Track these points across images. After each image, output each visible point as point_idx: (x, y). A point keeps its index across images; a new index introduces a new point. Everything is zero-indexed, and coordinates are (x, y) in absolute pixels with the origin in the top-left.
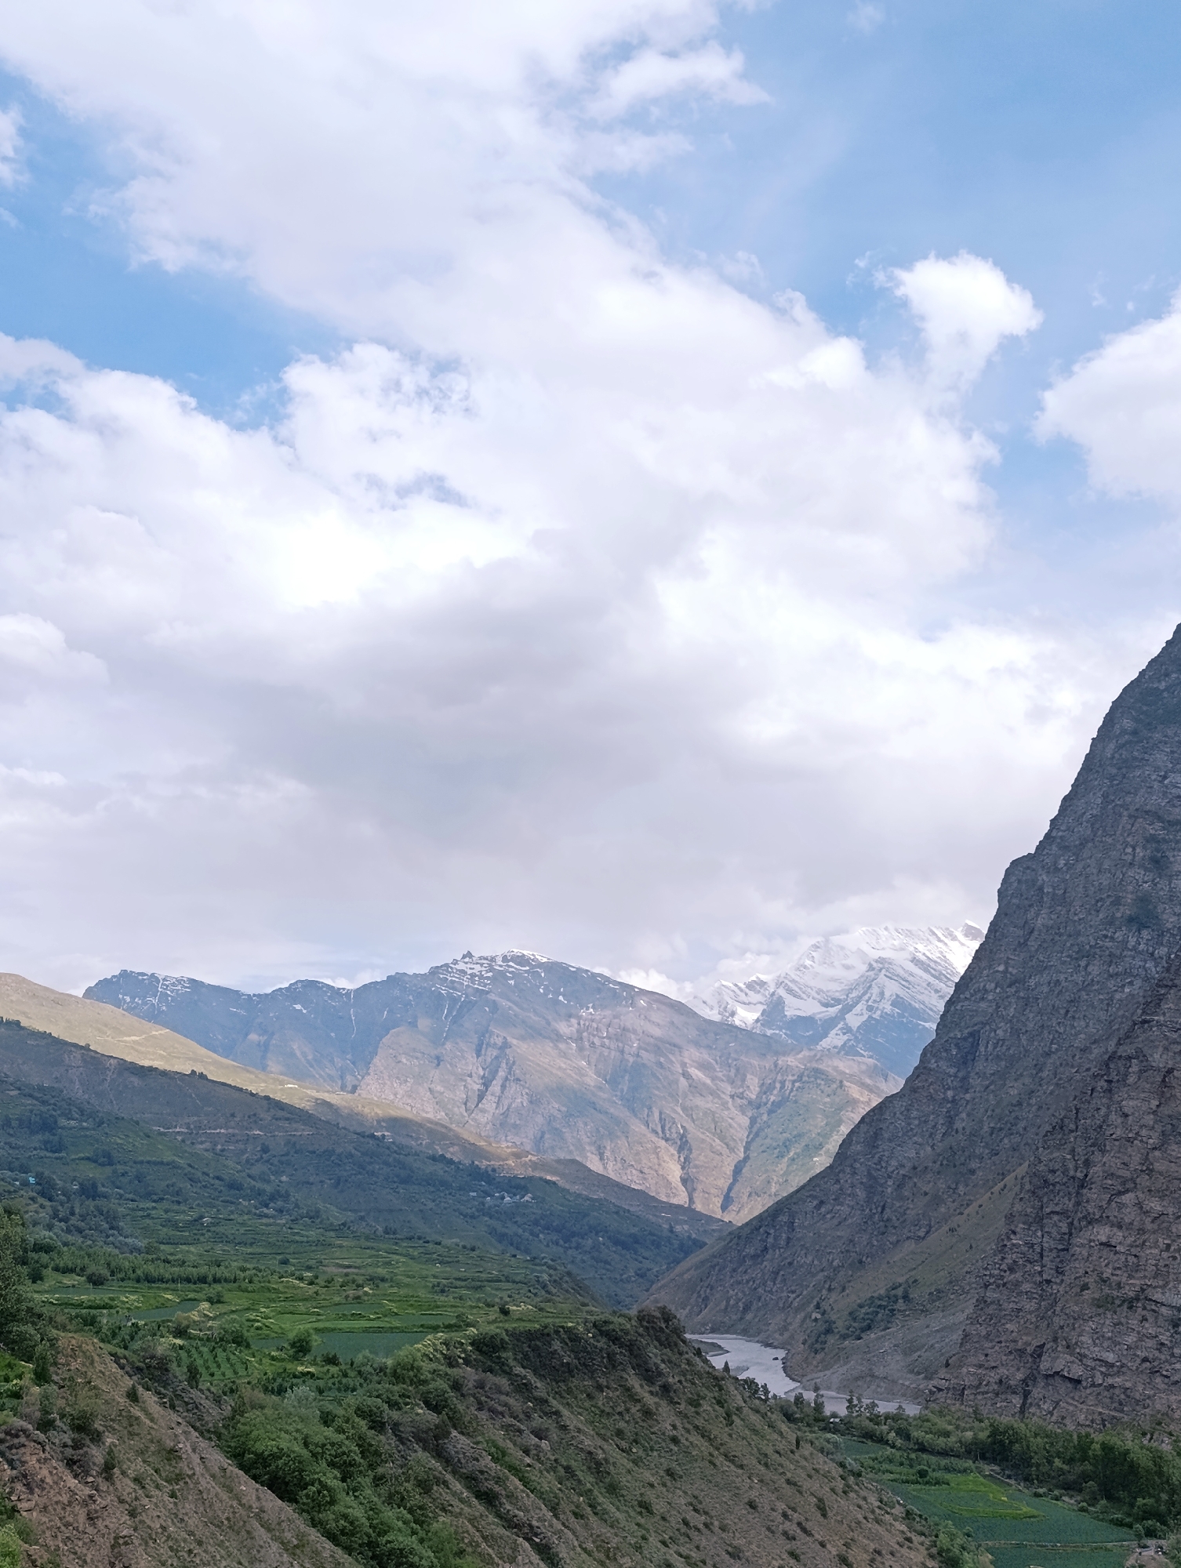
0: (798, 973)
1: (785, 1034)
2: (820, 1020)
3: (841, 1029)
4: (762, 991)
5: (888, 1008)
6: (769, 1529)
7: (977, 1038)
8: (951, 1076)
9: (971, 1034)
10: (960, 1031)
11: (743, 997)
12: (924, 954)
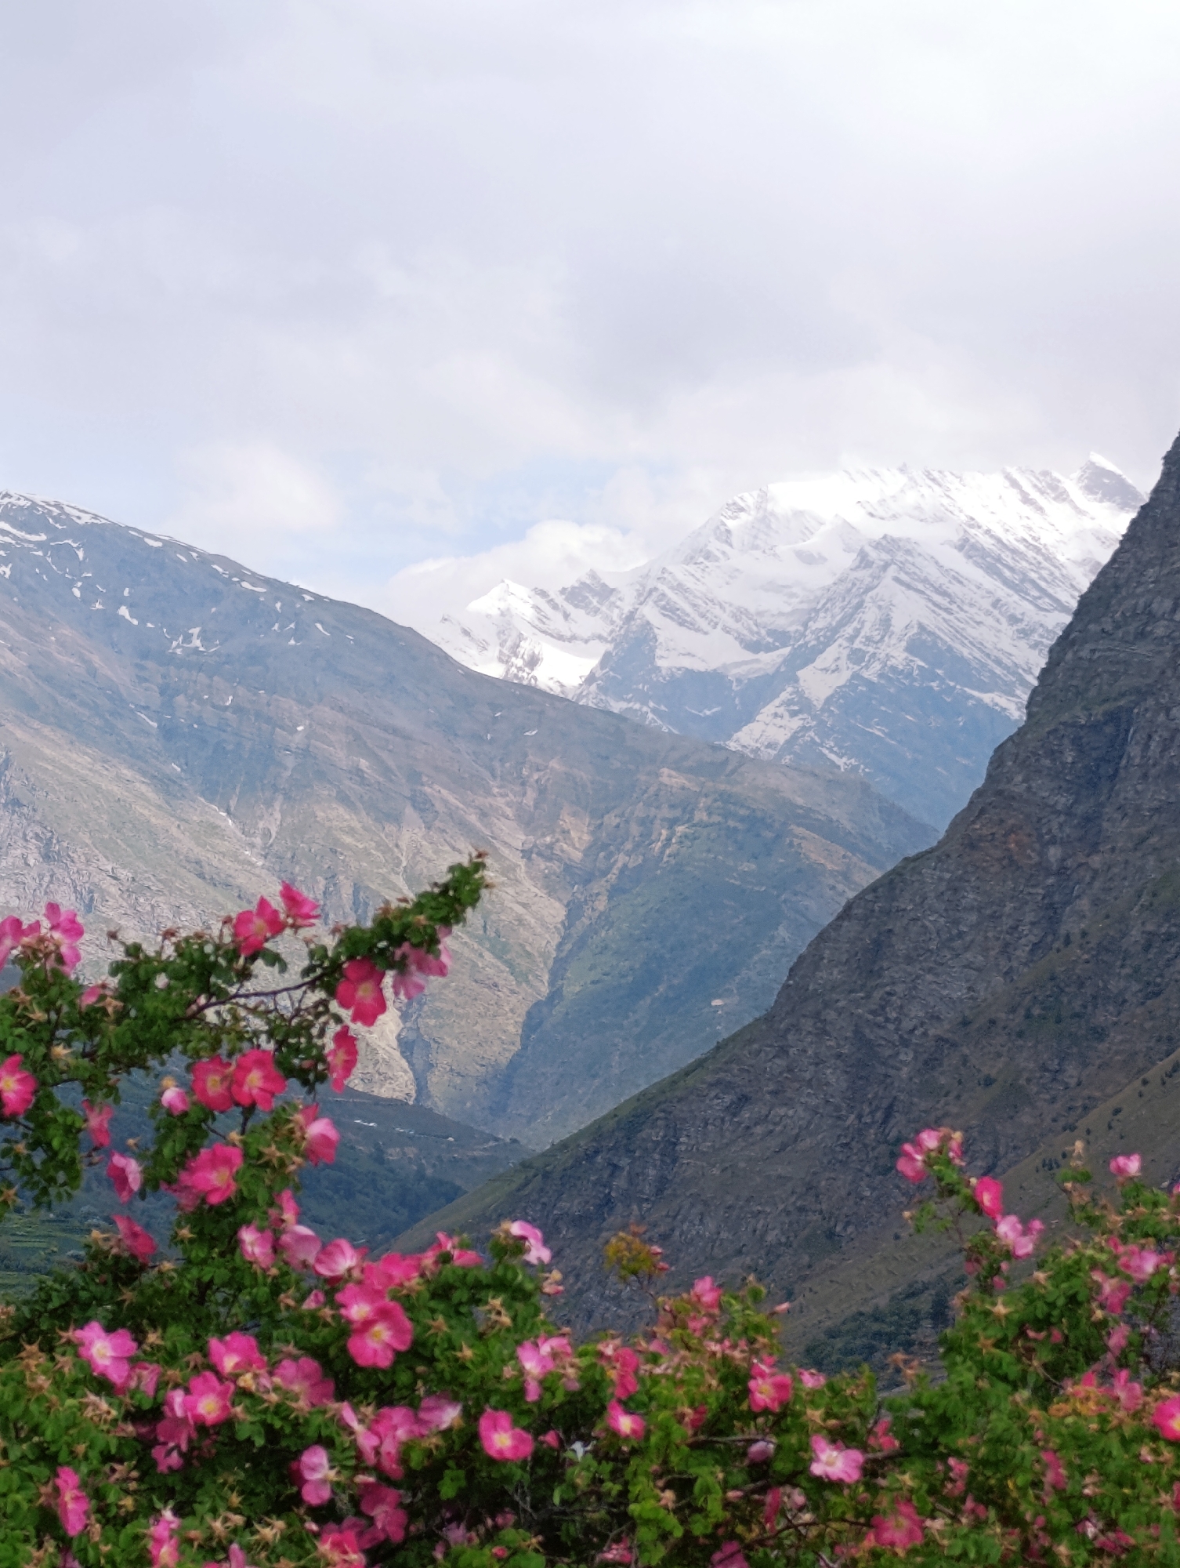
0: (691, 568)
1: (654, 711)
2: (739, 681)
3: (788, 703)
4: (604, 609)
5: (899, 656)
7: (1123, 726)
8: (1059, 813)
10: (1085, 708)
11: (557, 622)
12: (988, 532)
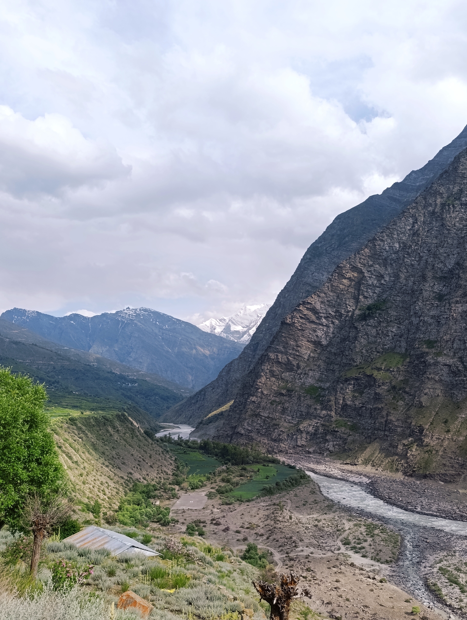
0: (236, 317)
2: (241, 332)
3: (248, 335)
4: (224, 322)
6: (135, 460)
9: (257, 343)
11: (218, 324)
